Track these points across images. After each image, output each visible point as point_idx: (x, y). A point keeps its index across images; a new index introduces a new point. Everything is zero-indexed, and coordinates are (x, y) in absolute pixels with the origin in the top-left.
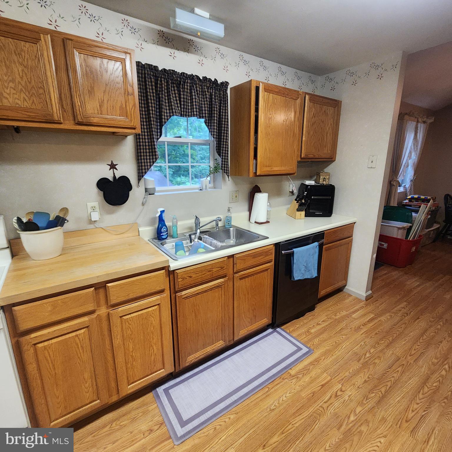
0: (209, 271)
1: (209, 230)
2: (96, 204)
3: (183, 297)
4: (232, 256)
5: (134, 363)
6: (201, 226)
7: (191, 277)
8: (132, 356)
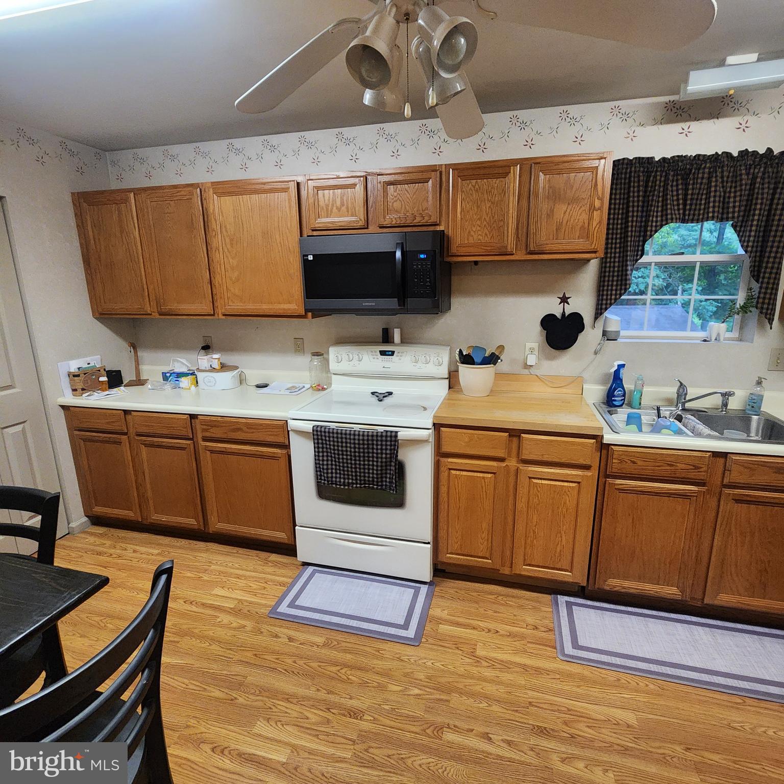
0: (668, 464)
1: (705, 410)
2: (535, 345)
3: (616, 487)
4: (724, 455)
5: (535, 541)
6: (687, 399)
7: (634, 463)
8: (534, 532)
